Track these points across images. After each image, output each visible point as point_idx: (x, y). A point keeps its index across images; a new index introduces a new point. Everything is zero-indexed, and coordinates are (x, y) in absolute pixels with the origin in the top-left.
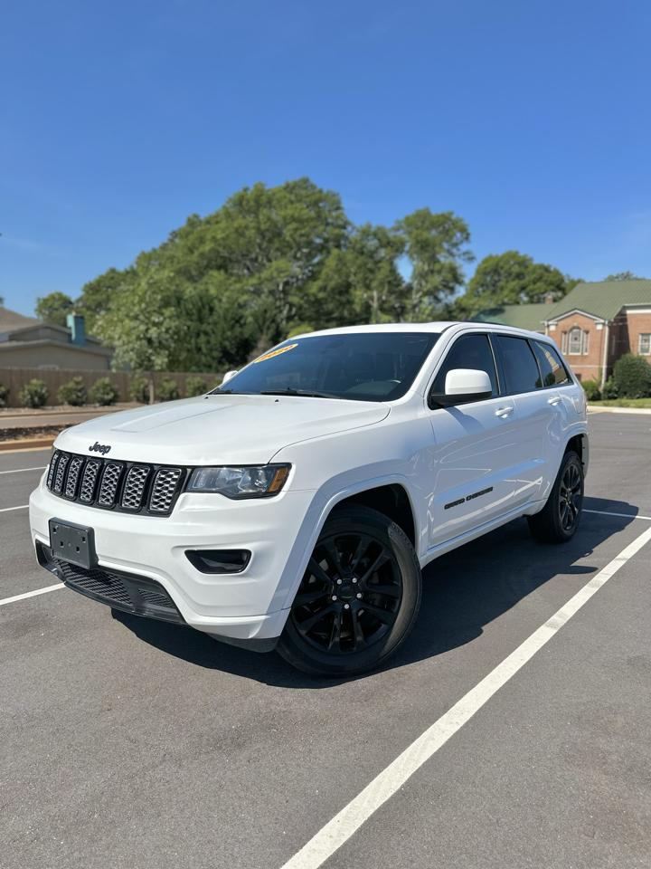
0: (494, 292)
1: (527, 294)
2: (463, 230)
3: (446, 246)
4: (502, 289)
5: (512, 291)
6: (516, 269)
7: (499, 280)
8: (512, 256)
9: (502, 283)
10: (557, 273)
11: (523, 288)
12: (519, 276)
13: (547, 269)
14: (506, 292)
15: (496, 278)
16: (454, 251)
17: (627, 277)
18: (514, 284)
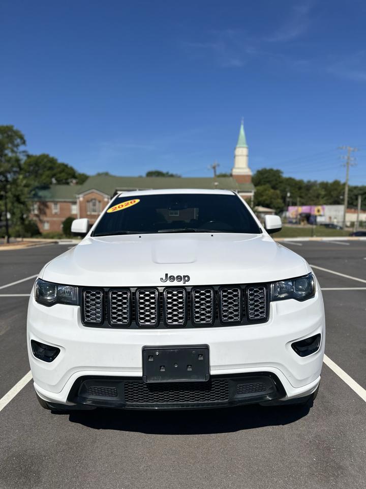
0: (36, 176)
1: (56, 180)
2: (22, 138)
3: (10, 145)
4: (41, 175)
5: (48, 176)
6: (49, 165)
7: (39, 170)
8: (45, 156)
9: (40, 172)
10: (72, 169)
11: (53, 176)
12: (51, 168)
13: (66, 166)
14: (44, 177)
15: (37, 168)
16: (15, 149)
17: (107, 174)
18: (48, 173)
